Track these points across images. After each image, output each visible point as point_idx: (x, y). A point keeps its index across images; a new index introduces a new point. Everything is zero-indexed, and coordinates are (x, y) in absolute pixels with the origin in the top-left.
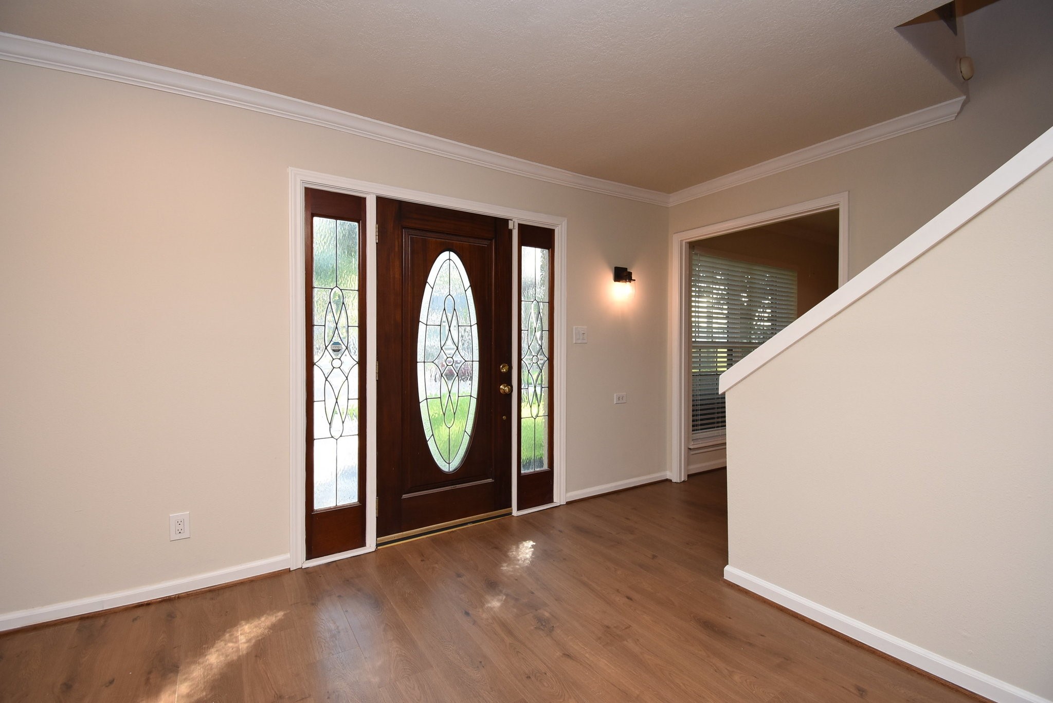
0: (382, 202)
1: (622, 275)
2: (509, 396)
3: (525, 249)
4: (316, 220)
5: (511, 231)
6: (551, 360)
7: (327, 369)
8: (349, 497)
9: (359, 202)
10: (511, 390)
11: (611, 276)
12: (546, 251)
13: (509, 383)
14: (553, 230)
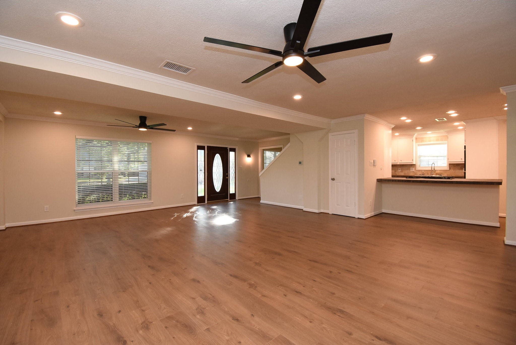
0: (208, 146)
1: (249, 156)
2: (228, 179)
3: (230, 152)
4: (198, 150)
5: (228, 149)
6: (235, 172)
7: (200, 174)
8: (203, 195)
9: (204, 147)
10: (228, 178)
11: (247, 156)
12: (234, 152)
13: (228, 177)
14: (235, 149)
